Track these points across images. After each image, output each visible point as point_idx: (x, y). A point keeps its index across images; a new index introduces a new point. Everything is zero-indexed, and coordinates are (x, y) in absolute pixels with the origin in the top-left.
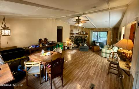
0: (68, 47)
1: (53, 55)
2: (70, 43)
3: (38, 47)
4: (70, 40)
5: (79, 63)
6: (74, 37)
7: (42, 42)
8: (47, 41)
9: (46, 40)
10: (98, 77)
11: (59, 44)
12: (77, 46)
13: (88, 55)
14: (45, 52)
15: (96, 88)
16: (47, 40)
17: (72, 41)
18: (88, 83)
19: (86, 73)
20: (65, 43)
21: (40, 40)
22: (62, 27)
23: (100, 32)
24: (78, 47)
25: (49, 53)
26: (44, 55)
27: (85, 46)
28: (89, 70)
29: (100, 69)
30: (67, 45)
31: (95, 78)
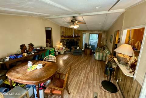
0: (59, 52)
1: (45, 66)
2: (61, 46)
3: (20, 57)
4: (62, 44)
5: (75, 69)
6: (65, 40)
7: (25, 49)
8: (33, 48)
9: (31, 45)
10: (98, 83)
11: (49, 50)
12: (69, 49)
13: (82, 59)
14: (33, 64)
15: (99, 96)
16: (33, 45)
17: (64, 45)
18: (91, 92)
19: (86, 81)
20: (57, 47)
21: (22, 47)
22: (52, 28)
23: (92, 35)
24: (70, 51)
25: (40, 66)
26: (33, 69)
27: (78, 50)
28: (87, 76)
29: (97, 74)
30: (58, 50)
31: (95, 85)
